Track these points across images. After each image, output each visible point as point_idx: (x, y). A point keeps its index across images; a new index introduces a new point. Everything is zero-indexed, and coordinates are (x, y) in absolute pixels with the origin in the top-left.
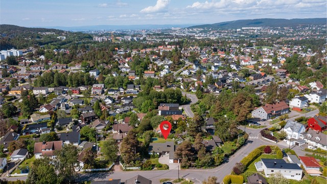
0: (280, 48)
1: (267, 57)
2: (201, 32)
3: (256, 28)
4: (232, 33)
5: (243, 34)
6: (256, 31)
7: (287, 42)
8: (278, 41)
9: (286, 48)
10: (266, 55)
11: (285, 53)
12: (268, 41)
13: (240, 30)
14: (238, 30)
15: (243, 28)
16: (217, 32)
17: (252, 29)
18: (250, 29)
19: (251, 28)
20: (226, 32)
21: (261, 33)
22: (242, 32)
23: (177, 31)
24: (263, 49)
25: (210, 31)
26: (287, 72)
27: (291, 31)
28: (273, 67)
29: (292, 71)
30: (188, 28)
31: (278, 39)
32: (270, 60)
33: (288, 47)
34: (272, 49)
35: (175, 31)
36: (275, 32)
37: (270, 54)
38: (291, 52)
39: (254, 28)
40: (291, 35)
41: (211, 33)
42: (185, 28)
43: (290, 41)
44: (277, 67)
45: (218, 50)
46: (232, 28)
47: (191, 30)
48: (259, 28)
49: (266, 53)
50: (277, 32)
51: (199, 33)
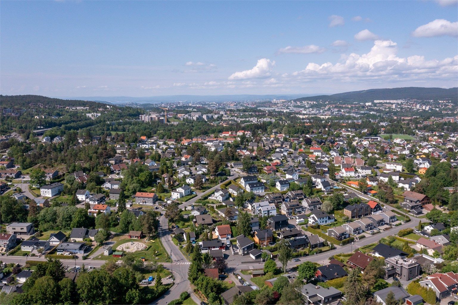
0: (425, 139)
1: (395, 157)
2: (312, 106)
3: (395, 101)
4: (358, 108)
5: (373, 110)
6: (394, 106)
7: (441, 127)
8: (425, 123)
9: (436, 137)
10: (395, 154)
11: (431, 150)
12: (408, 124)
13: (370, 104)
14: (367, 104)
15: (375, 101)
16: (336, 107)
17: (390, 103)
18: (386, 103)
19: (388, 101)
20: (348, 108)
21: (402, 108)
22: (373, 108)
23: (279, 105)
24: (395, 141)
25: (325, 106)
26: (427, 200)
27: (450, 105)
28: (401, 185)
29: (436, 196)
30: (295, 101)
31: (425, 120)
32: (399, 168)
33: (440, 137)
34: (409, 141)
35: (275, 104)
36: (424, 108)
37: (404, 152)
38: (444, 147)
39: (392, 101)
40: (450, 112)
41: (327, 108)
42: (291, 100)
43: (445, 124)
44: (407, 186)
45: (313, 142)
46: (360, 101)
47: (299, 103)
48: (399, 102)
49: (397, 148)
50: (427, 108)
51: (309, 108)
